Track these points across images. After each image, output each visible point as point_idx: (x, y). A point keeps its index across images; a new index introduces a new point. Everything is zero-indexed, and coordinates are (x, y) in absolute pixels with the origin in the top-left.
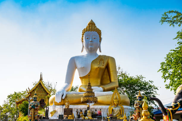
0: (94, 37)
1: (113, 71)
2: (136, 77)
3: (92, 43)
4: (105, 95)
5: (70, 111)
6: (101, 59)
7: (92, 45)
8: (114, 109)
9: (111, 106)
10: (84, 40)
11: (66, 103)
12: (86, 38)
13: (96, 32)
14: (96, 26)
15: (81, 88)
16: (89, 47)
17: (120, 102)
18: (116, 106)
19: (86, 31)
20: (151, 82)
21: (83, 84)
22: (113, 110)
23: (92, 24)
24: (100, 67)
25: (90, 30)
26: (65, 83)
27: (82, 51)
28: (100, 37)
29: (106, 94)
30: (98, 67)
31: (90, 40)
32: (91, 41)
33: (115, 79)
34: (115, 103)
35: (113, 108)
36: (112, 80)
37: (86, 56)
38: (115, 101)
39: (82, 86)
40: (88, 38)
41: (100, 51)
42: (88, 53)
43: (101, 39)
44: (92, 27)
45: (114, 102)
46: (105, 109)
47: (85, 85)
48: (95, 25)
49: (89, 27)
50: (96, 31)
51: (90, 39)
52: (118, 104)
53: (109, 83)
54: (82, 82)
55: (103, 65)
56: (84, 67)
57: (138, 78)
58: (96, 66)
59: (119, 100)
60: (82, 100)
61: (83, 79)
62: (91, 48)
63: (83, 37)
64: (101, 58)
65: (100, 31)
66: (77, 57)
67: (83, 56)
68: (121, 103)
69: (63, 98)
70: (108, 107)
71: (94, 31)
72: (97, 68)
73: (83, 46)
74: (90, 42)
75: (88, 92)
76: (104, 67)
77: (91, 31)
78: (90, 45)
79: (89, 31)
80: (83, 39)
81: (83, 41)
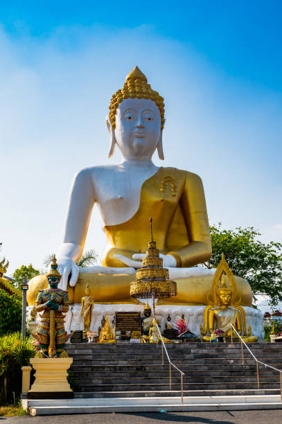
0: (148, 116)
1: (197, 212)
2: (237, 232)
3: (141, 130)
4: (185, 276)
5: (135, 319)
6: (169, 177)
7: (142, 137)
8: (220, 315)
9: (210, 306)
10: (118, 123)
11: (83, 298)
12: (127, 116)
13: (154, 102)
14: (149, 86)
15: (111, 257)
16: (135, 143)
17: (234, 296)
18: (223, 307)
19: (126, 98)
20: (278, 247)
21: (118, 246)
22: (215, 318)
23: (138, 78)
24: (166, 199)
25: (138, 95)
26: (65, 242)
27: (111, 153)
28: (162, 117)
29: (189, 275)
30: (162, 201)
31: (139, 124)
32: (141, 127)
33: (203, 235)
34: (224, 299)
35: (216, 312)
36: (196, 238)
37: (122, 167)
38: (222, 292)
39: (113, 250)
40: (130, 118)
41: (161, 157)
42: (129, 160)
43: (163, 123)
44: (141, 87)
45: (218, 295)
46: (193, 315)
47: (122, 248)
48: (146, 80)
49: (133, 86)
50: (152, 100)
51: (136, 120)
52: (230, 300)
53: (188, 245)
54: (114, 241)
55: (174, 196)
56: (121, 198)
57: (241, 235)
58: (154, 198)
59: (233, 290)
60: (134, 288)
61: (118, 233)
62: (140, 147)
63: (115, 113)
64: (166, 176)
65: (162, 99)
66: (100, 171)
67: (116, 167)
68: (237, 299)
69: (72, 283)
70: (200, 308)
71: (146, 98)
72: (157, 203)
73: (115, 141)
74: (137, 130)
75: (152, 267)
76: (175, 200)
77: (139, 98)
78: (139, 137)
79: (133, 97)
80: (114, 120)
81: (114, 127)
